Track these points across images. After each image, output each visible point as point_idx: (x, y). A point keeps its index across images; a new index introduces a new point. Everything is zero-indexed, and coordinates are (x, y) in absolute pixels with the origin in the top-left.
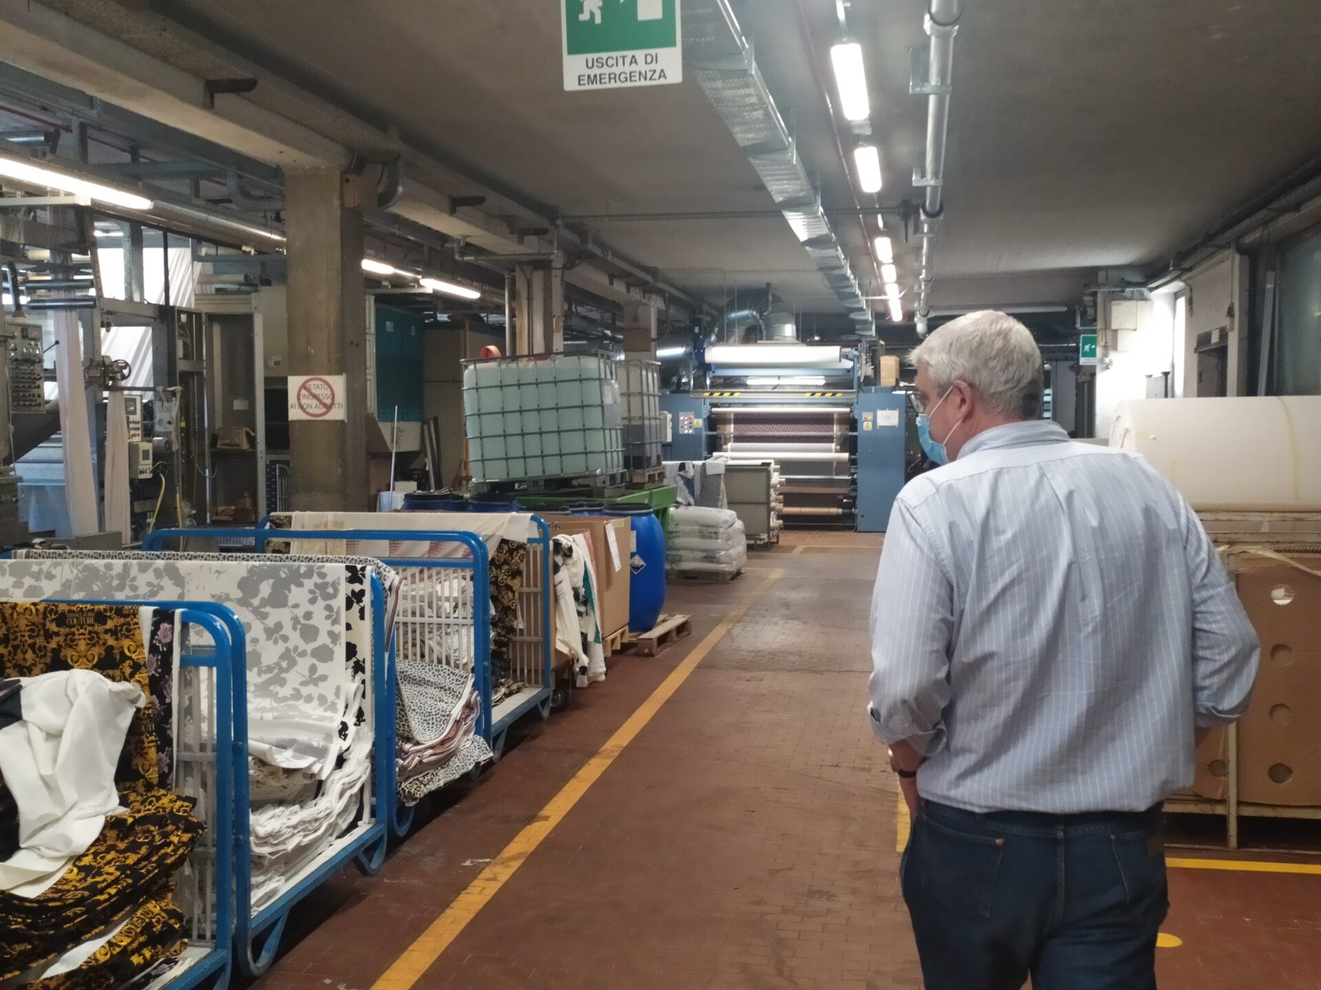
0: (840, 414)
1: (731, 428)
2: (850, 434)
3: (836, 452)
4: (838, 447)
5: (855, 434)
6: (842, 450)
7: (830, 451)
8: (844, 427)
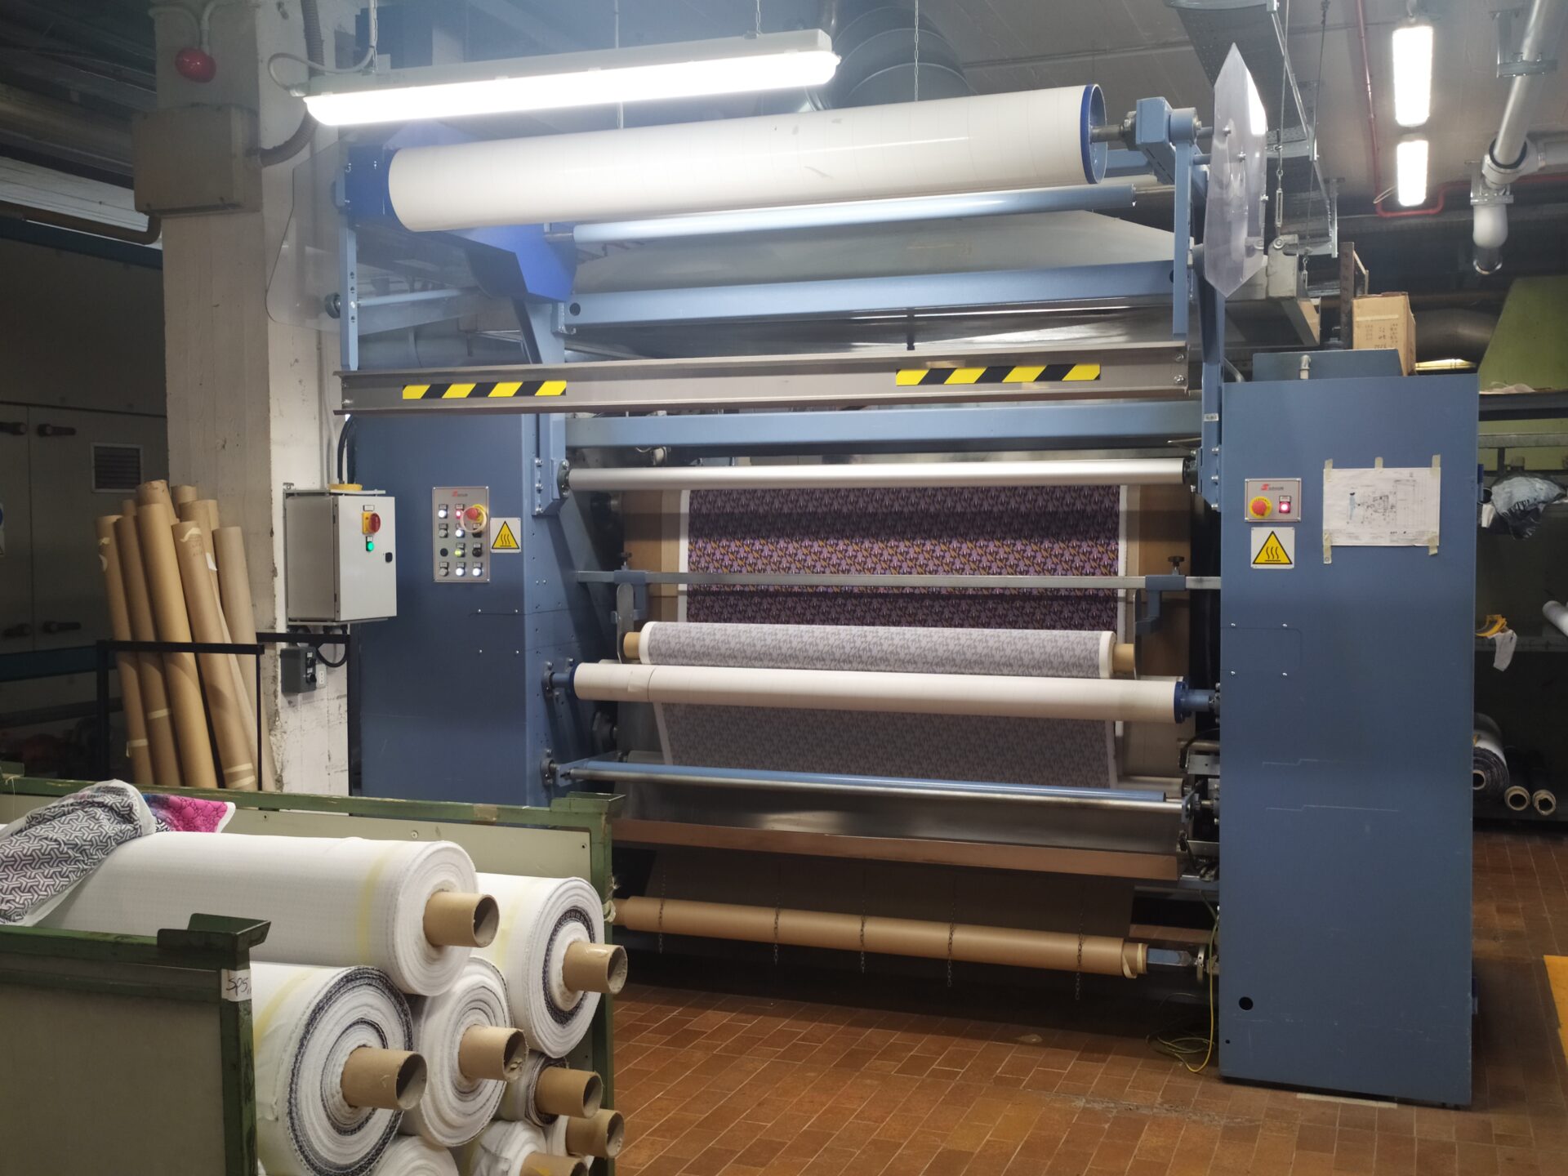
0: (1147, 487)
1: (680, 554)
2: (1191, 582)
3: (1119, 673)
4: (1128, 650)
5: (1211, 583)
6: (1144, 667)
7: (1085, 668)
8: (1163, 550)
